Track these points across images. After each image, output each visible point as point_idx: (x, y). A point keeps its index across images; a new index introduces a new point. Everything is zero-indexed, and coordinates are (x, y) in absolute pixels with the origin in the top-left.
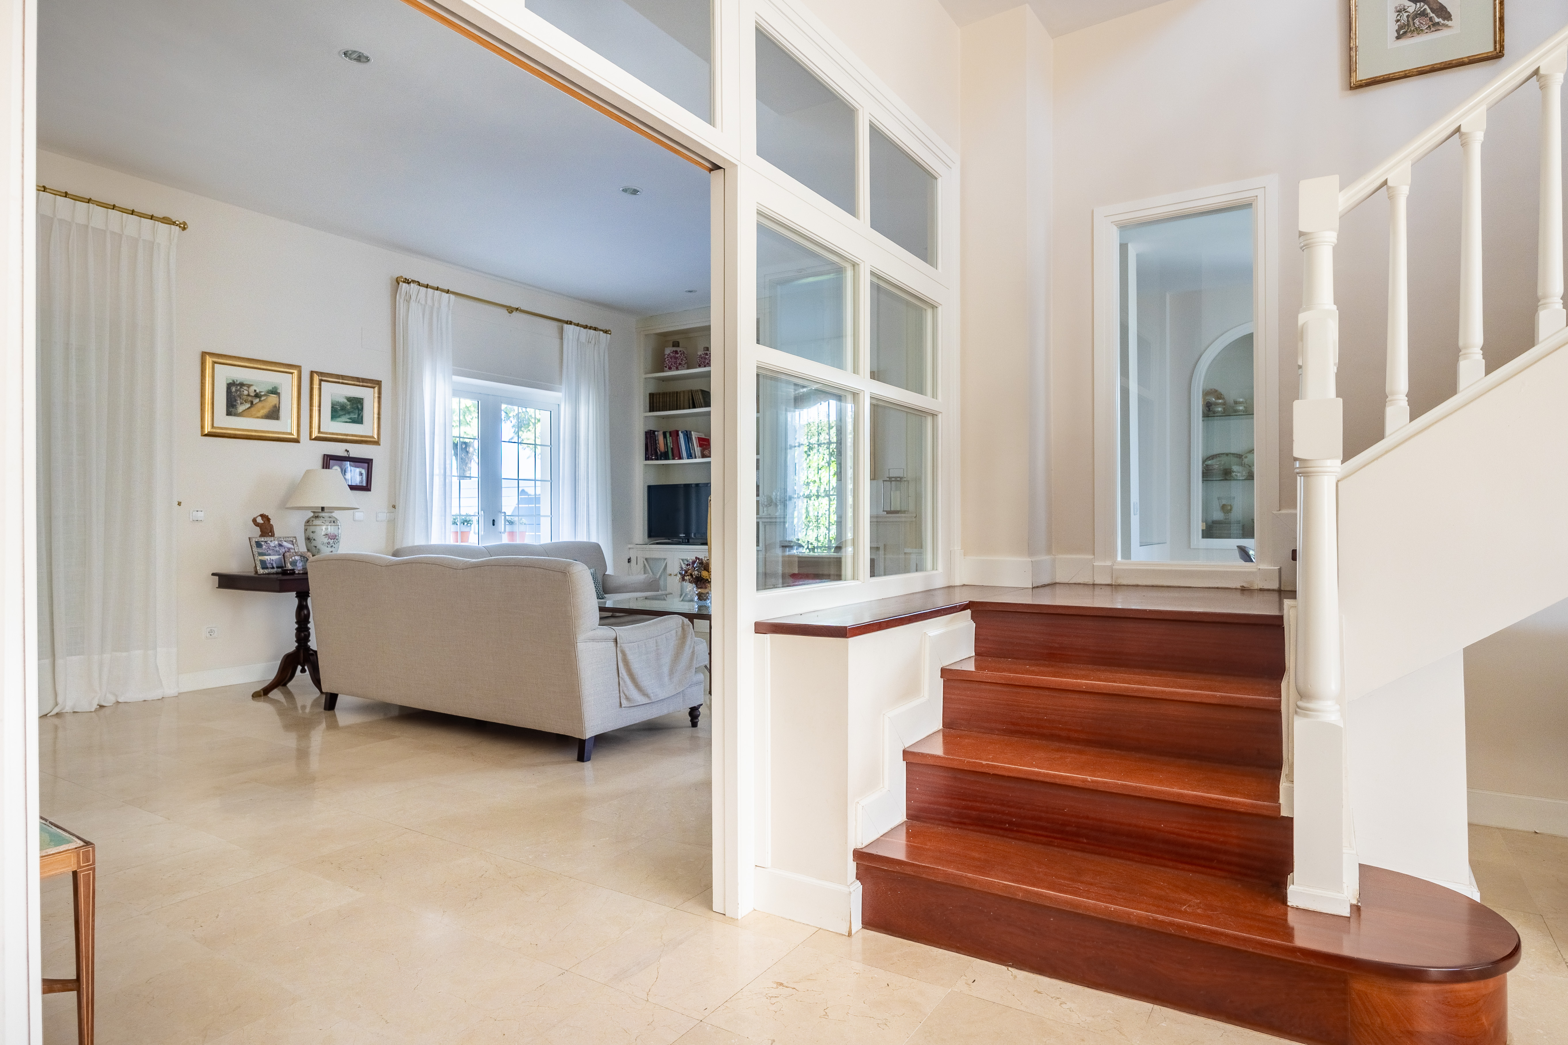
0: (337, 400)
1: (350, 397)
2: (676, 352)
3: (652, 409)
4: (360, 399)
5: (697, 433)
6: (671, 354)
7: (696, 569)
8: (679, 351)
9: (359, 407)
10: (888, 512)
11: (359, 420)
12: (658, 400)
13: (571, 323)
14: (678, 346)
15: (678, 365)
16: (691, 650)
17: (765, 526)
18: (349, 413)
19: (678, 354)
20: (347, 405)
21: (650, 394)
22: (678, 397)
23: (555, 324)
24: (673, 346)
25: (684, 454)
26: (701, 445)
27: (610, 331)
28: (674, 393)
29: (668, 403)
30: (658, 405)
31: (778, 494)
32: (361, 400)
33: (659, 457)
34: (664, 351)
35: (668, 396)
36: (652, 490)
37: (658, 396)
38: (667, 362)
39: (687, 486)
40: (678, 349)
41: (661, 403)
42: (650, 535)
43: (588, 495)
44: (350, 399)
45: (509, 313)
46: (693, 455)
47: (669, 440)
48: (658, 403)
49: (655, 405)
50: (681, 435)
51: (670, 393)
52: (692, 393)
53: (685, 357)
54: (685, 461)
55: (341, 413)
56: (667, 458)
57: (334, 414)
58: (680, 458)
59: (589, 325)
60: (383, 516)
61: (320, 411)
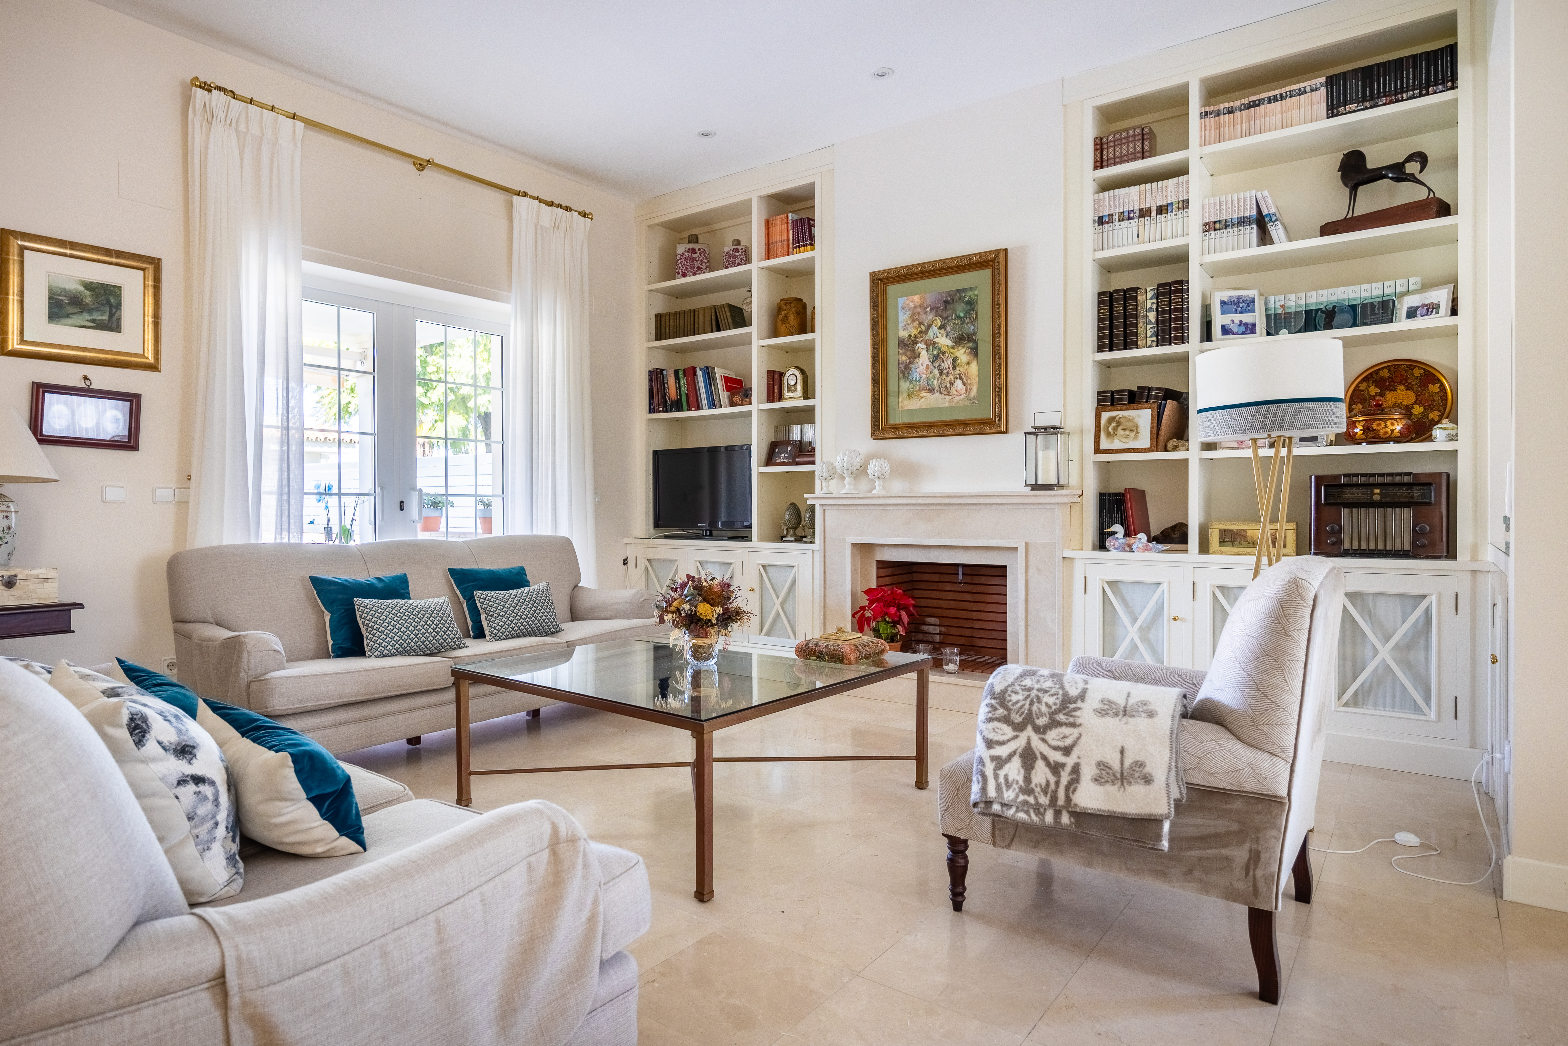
0: (63, 286)
1: (91, 283)
2: (693, 251)
3: (659, 336)
4: (114, 287)
5: (723, 371)
6: (686, 254)
7: (687, 599)
8: (697, 249)
9: (112, 301)
10: (1035, 487)
11: (113, 325)
12: (668, 324)
13: (525, 194)
14: (697, 242)
15: (696, 269)
16: (585, 914)
17: (824, 510)
18: (90, 311)
19: (696, 253)
20: (86, 297)
21: (656, 316)
22: (696, 317)
23: (501, 196)
24: (689, 242)
25: (704, 401)
26: (728, 389)
27: (591, 214)
28: (689, 311)
29: (681, 328)
30: (667, 331)
31: (845, 459)
32: (117, 290)
33: (669, 408)
34: (675, 249)
35: (682, 316)
36: (659, 458)
37: (668, 318)
38: (680, 265)
39: (713, 451)
40: (696, 246)
41: (671, 328)
42: (657, 525)
43: (554, 462)
44: (89, 286)
45: (418, 169)
46: (717, 404)
47: (683, 381)
48: (667, 328)
49: (663, 331)
50: (700, 374)
51: (684, 312)
52: (715, 310)
53: (706, 258)
54: (706, 412)
55: (71, 310)
56: (679, 409)
57: (55, 310)
58: (699, 408)
59: (556, 202)
60: (166, 494)
61: (22, 302)
